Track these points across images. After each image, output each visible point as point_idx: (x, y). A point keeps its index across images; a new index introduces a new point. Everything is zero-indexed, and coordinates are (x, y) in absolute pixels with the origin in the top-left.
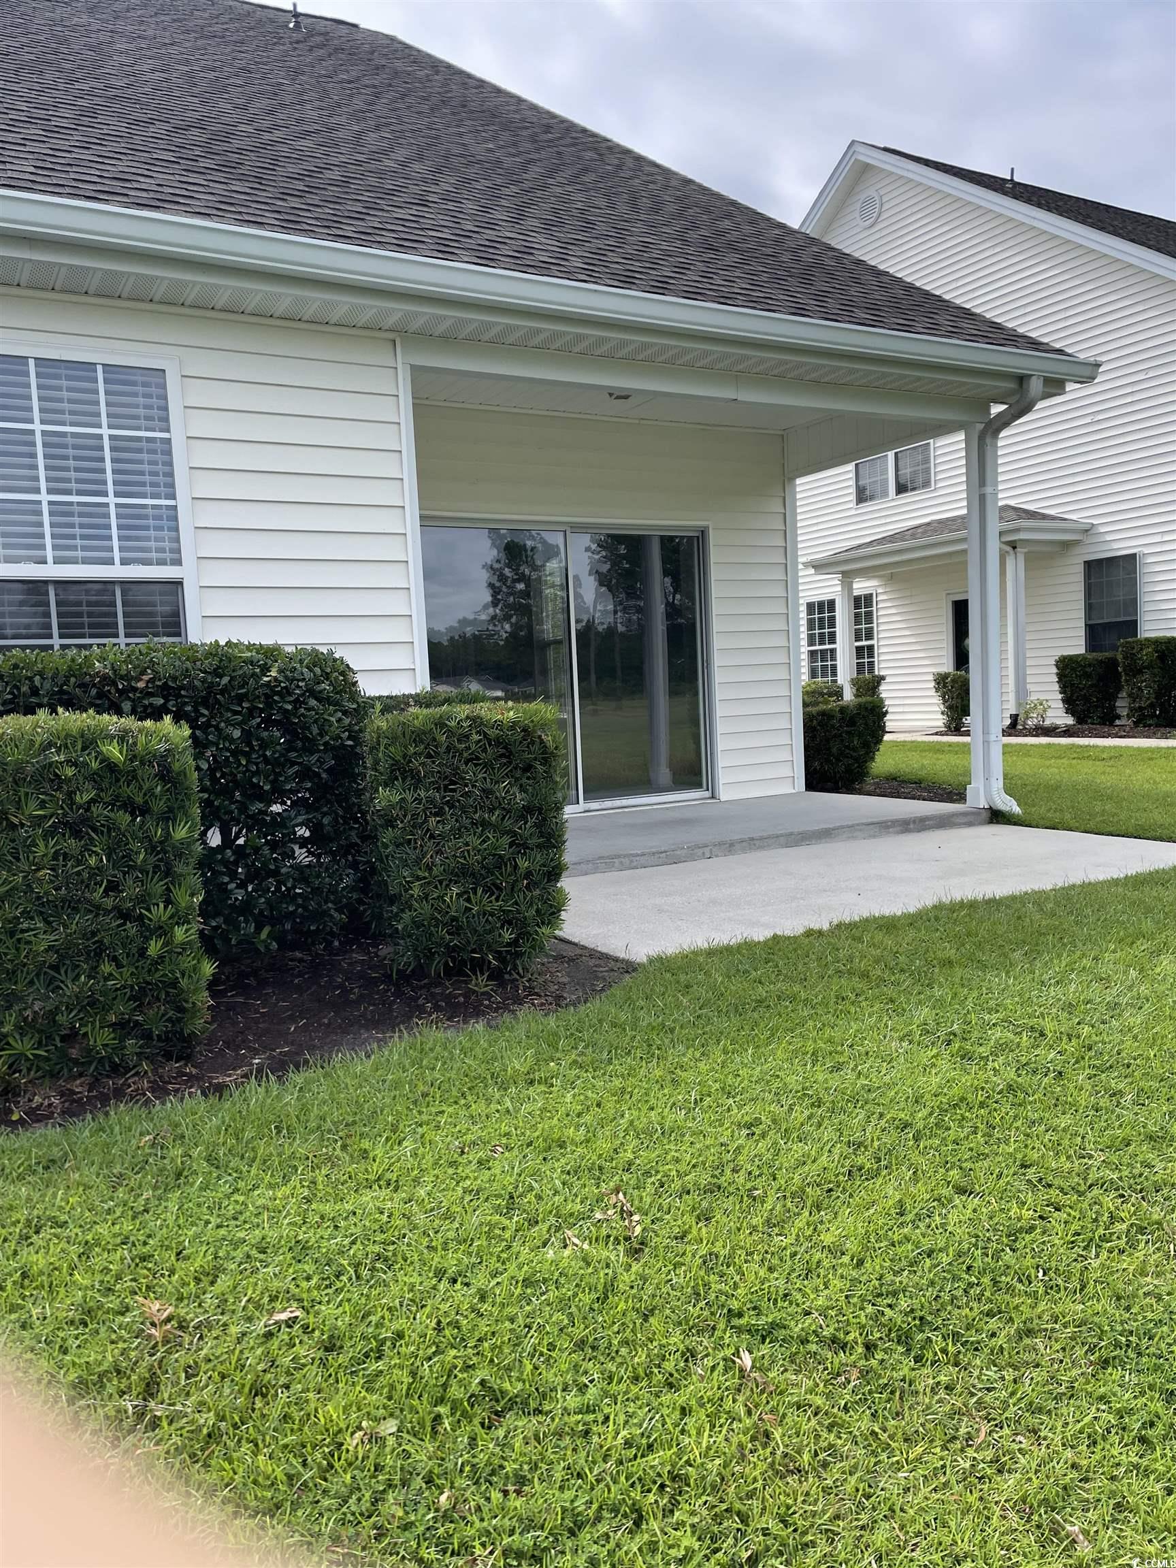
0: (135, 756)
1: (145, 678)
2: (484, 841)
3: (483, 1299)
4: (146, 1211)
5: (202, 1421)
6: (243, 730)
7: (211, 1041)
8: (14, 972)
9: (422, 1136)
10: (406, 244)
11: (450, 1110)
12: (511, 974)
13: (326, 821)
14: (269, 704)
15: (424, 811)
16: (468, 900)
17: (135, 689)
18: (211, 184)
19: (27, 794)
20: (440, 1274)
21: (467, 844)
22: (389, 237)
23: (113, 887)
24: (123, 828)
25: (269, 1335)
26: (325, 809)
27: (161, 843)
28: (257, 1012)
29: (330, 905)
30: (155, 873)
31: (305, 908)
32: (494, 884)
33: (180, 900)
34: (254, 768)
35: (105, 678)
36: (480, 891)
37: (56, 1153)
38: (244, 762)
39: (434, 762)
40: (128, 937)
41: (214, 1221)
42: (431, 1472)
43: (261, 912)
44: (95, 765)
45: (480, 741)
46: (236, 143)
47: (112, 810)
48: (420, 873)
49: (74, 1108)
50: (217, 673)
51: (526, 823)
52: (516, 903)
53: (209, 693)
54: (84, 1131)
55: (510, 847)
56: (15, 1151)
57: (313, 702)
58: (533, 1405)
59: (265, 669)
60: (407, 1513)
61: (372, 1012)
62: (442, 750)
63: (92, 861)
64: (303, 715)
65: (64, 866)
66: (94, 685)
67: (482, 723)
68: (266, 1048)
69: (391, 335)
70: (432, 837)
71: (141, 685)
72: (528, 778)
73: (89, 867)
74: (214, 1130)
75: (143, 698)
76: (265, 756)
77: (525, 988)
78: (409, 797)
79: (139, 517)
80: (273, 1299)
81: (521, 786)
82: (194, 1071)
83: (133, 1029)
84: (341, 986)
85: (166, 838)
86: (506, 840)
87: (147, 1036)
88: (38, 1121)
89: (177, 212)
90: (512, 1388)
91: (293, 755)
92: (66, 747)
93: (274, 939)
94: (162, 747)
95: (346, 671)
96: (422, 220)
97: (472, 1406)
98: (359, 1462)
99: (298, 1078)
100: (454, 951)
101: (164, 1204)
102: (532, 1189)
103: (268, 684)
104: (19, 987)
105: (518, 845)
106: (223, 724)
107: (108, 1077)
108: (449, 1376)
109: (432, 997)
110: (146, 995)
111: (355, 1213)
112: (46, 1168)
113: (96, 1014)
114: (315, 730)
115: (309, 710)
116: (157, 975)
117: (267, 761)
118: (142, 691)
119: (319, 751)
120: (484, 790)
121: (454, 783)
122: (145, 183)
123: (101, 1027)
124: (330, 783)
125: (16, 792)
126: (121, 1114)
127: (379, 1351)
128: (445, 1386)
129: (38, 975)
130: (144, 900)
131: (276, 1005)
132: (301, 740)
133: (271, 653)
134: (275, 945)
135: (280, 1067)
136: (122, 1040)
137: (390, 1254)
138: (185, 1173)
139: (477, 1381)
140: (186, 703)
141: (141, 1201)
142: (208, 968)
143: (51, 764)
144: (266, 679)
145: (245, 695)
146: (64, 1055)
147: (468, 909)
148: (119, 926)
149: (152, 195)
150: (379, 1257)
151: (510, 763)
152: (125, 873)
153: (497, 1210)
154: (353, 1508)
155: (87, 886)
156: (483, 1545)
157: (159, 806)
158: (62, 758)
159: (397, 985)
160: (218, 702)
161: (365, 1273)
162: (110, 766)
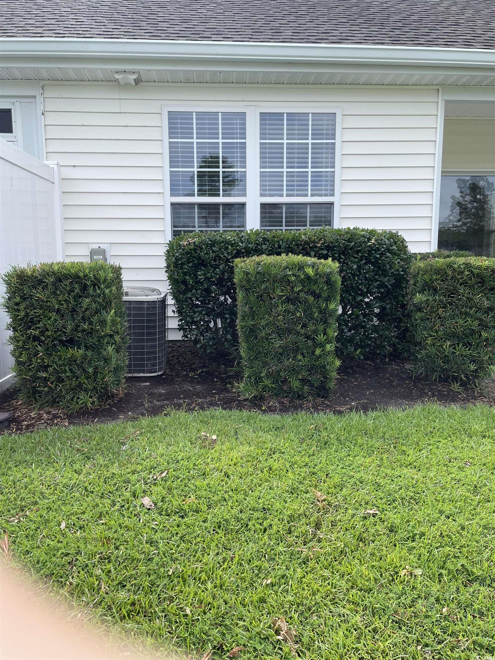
0: (317, 274)
1: (321, 242)
2: (466, 322)
3: (463, 528)
4: (313, 455)
5: (339, 545)
6: (358, 265)
7: (335, 393)
8: (267, 354)
9: (431, 450)
10: (449, 43)
11: (444, 441)
12: (471, 385)
13: (388, 307)
14: (370, 255)
15: (437, 306)
16: (454, 348)
17: (316, 247)
18: (362, 29)
19: (277, 286)
20: (441, 512)
21: (457, 323)
22: (441, 41)
23: (305, 326)
24: (311, 302)
25: (365, 518)
26: (388, 301)
27: (324, 309)
28: (353, 383)
29: (386, 343)
30: (320, 322)
31: (375, 344)
32: (468, 343)
33: (329, 333)
34: (360, 282)
35: (306, 242)
36: (461, 345)
37: (279, 425)
38: (357, 279)
39: (444, 284)
40: (308, 346)
41: (341, 466)
42: (438, 597)
43: (357, 342)
44: (302, 277)
45: (468, 275)
46: (372, 10)
47: (307, 295)
48: (432, 333)
49: (284, 409)
50: (349, 241)
51: (488, 315)
52: (479, 353)
53: (345, 249)
54: (288, 419)
55: (478, 326)
56: (265, 421)
57: (388, 254)
58: (488, 582)
59: (369, 239)
60: (427, 611)
61: (403, 392)
62: (449, 278)
63: (298, 314)
64: (384, 260)
65: (288, 315)
66: (301, 245)
67: (471, 267)
68: (356, 399)
69: (437, 87)
70: (439, 318)
71: (319, 245)
72: (492, 294)
73: (297, 317)
74: (339, 428)
75: (319, 250)
76: (365, 277)
77: (478, 393)
78: (431, 299)
79: (320, 176)
80: (367, 503)
81: (488, 297)
82: (328, 403)
83: (307, 382)
84: (387, 378)
85: (327, 308)
86: (477, 323)
87: (312, 386)
88: (271, 411)
89: (348, 43)
90: (477, 572)
91: (377, 277)
92: (292, 268)
93: (362, 354)
94: (328, 270)
95: (403, 241)
96: (456, 32)
97: (458, 575)
98: (405, 583)
99: (374, 414)
100: (444, 370)
101: (321, 454)
102: (485, 485)
103: (370, 246)
104: (268, 360)
105: (483, 325)
106: (349, 263)
107: (296, 399)
108: (446, 558)
109: (431, 390)
110: (313, 370)
111: (400, 477)
112: (276, 430)
113: (294, 374)
114: (388, 267)
115: (386, 258)
116: (318, 363)
117: (366, 279)
118: (319, 248)
119: (389, 276)
120: (468, 298)
121: (453, 294)
122: (336, 33)
123: (296, 380)
124: (391, 290)
125: (274, 285)
126: (302, 415)
127: (413, 538)
128: (445, 562)
129: (275, 356)
130: (315, 332)
131: (360, 382)
132: (381, 270)
133: (372, 232)
134: (362, 357)
135: (365, 409)
136: (303, 386)
137: (417, 498)
138: (328, 443)
139: (460, 564)
140: (335, 253)
141: (312, 450)
142: (338, 363)
143: (287, 275)
144: (369, 244)
145: (360, 251)
146: (282, 388)
147: (453, 353)
148: (305, 341)
149: (338, 37)
150: (412, 498)
151: (483, 286)
152: (309, 321)
153: (468, 490)
154: (403, 601)
155: (295, 324)
156: (463, 636)
157: (325, 295)
158: (291, 273)
159: (414, 382)
160: (349, 253)
161: (406, 504)
162: (308, 277)
